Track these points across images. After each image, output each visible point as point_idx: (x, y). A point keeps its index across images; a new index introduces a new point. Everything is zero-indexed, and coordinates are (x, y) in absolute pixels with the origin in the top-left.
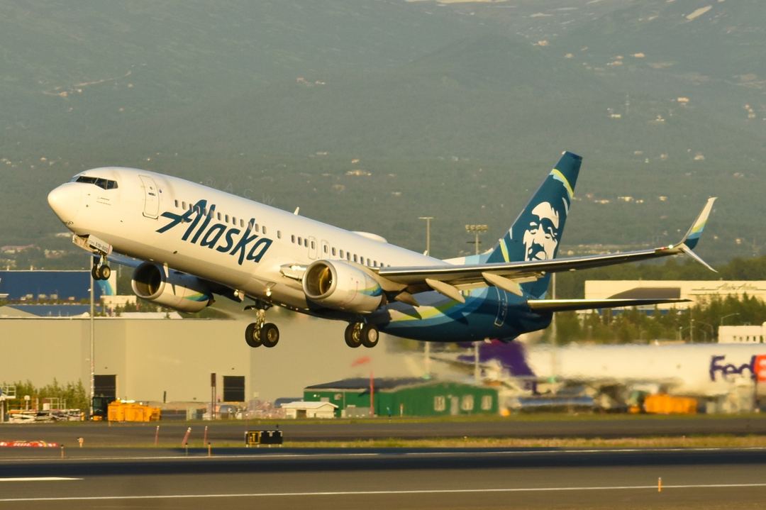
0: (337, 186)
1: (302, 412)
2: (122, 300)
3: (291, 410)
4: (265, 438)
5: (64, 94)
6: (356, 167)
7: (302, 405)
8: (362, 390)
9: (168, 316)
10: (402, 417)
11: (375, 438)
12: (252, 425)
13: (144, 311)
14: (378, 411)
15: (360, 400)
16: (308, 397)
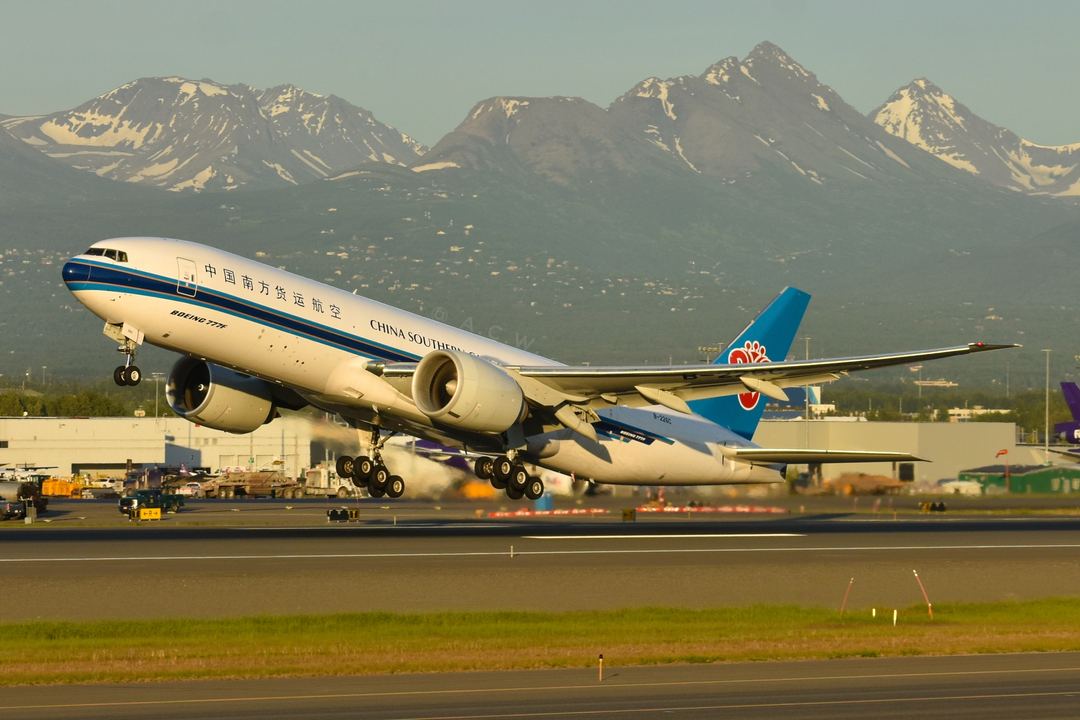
0: (978, 327)
1: (957, 490)
2: (825, 408)
3: (949, 488)
4: (934, 508)
5: (783, 260)
6: (992, 313)
7: (957, 484)
8: (1001, 474)
9: (858, 420)
10: (1029, 493)
11: (1012, 508)
12: (924, 498)
13: (840, 415)
14: (1011, 489)
15: (1000, 481)
16: (962, 478)
